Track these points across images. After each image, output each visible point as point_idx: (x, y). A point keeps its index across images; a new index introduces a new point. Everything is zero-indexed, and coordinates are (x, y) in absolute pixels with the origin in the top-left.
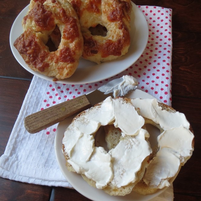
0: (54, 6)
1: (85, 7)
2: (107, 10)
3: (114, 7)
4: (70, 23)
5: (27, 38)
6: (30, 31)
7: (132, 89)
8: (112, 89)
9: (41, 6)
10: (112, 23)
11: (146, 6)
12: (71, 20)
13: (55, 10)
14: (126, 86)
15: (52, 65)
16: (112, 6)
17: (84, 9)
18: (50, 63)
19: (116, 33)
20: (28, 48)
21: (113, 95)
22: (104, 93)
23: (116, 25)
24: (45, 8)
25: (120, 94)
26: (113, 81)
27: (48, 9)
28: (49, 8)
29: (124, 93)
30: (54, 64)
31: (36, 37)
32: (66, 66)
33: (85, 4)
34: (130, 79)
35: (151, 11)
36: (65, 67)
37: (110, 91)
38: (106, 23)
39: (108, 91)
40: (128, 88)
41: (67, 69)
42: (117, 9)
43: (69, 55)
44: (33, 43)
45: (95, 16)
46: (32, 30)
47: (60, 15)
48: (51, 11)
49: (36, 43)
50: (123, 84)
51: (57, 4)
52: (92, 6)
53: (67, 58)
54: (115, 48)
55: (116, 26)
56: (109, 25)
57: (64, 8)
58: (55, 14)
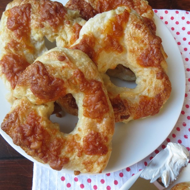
0: (63, 67)
1: (101, 45)
2: (136, 49)
3: (146, 44)
4: (94, 92)
5: (24, 118)
6: (26, 107)
7: (183, 165)
8: (158, 171)
9: (43, 70)
10: (145, 69)
11: (165, 10)
12: (95, 86)
13: (66, 73)
14: (175, 163)
15: (74, 159)
16: (143, 41)
17: (101, 50)
18: (71, 157)
19: (153, 85)
20: (31, 139)
21: (163, 182)
22: (150, 180)
23: (151, 72)
24: (50, 73)
25: (171, 178)
26: (156, 157)
27: (55, 73)
28: (57, 71)
29: (175, 175)
30: (77, 158)
31: (40, 117)
32: (97, 160)
33: (100, 42)
34: (179, 151)
35: (172, 18)
36: (95, 162)
37: (157, 176)
38: (136, 68)
39: (155, 177)
40: (178, 165)
41: (98, 164)
42: (152, 48)
43: (101, 144)
44: (38, 131)
45: (115, 55)
46: (30, 104)
47: (76, 82)
48: (61, 76)
49: (42, 129)
50: (171, 161)
51: (68, 63)
52: (112, 43)
53: (98, 149)
54: (154, 108)
55: (151, 75)
56: (140, 71)
57: (80, 68)
58: (68, 80)
